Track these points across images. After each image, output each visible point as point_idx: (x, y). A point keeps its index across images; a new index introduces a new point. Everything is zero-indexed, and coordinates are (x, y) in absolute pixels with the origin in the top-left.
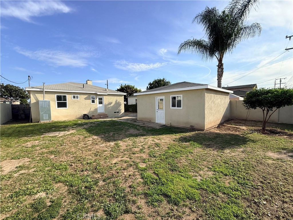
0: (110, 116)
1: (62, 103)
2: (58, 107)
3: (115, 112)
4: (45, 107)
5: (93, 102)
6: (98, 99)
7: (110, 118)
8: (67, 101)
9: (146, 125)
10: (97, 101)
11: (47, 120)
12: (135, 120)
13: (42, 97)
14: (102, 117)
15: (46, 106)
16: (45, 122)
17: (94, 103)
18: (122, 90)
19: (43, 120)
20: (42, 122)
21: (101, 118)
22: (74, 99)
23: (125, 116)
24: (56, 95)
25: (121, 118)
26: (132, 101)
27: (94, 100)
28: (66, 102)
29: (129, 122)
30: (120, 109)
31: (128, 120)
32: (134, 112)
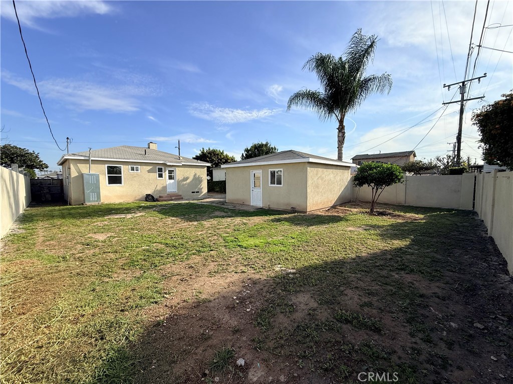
0: (186, 198)
1: (115, 178)
2: (109, 183)
3: (192, 192)
4: (92, 183)
5: (160, 176)
6: (167, 172)
7: (187, 200)
8: (122, 175)
9: (237, 208)
10: (166, 174)
11: (94, 201)
12: (223, 203)
13: (87, 169)
14: (174, 199)
15: (94, 182)
16: (93, 204)
17: (161, 178)
18: (203, 157)
19: (89, 201)
20: (88, 204)
21: (172, 200)
22: (133, 171)
23: (208, 198)
24: (106, 165)
25: (203, 201)
26: (218, 175)
27: (162, 174)
28: (121, 177)
29: (214, 205)
30: (201, 187)
31: (213, 202)
32: (222, 193)
